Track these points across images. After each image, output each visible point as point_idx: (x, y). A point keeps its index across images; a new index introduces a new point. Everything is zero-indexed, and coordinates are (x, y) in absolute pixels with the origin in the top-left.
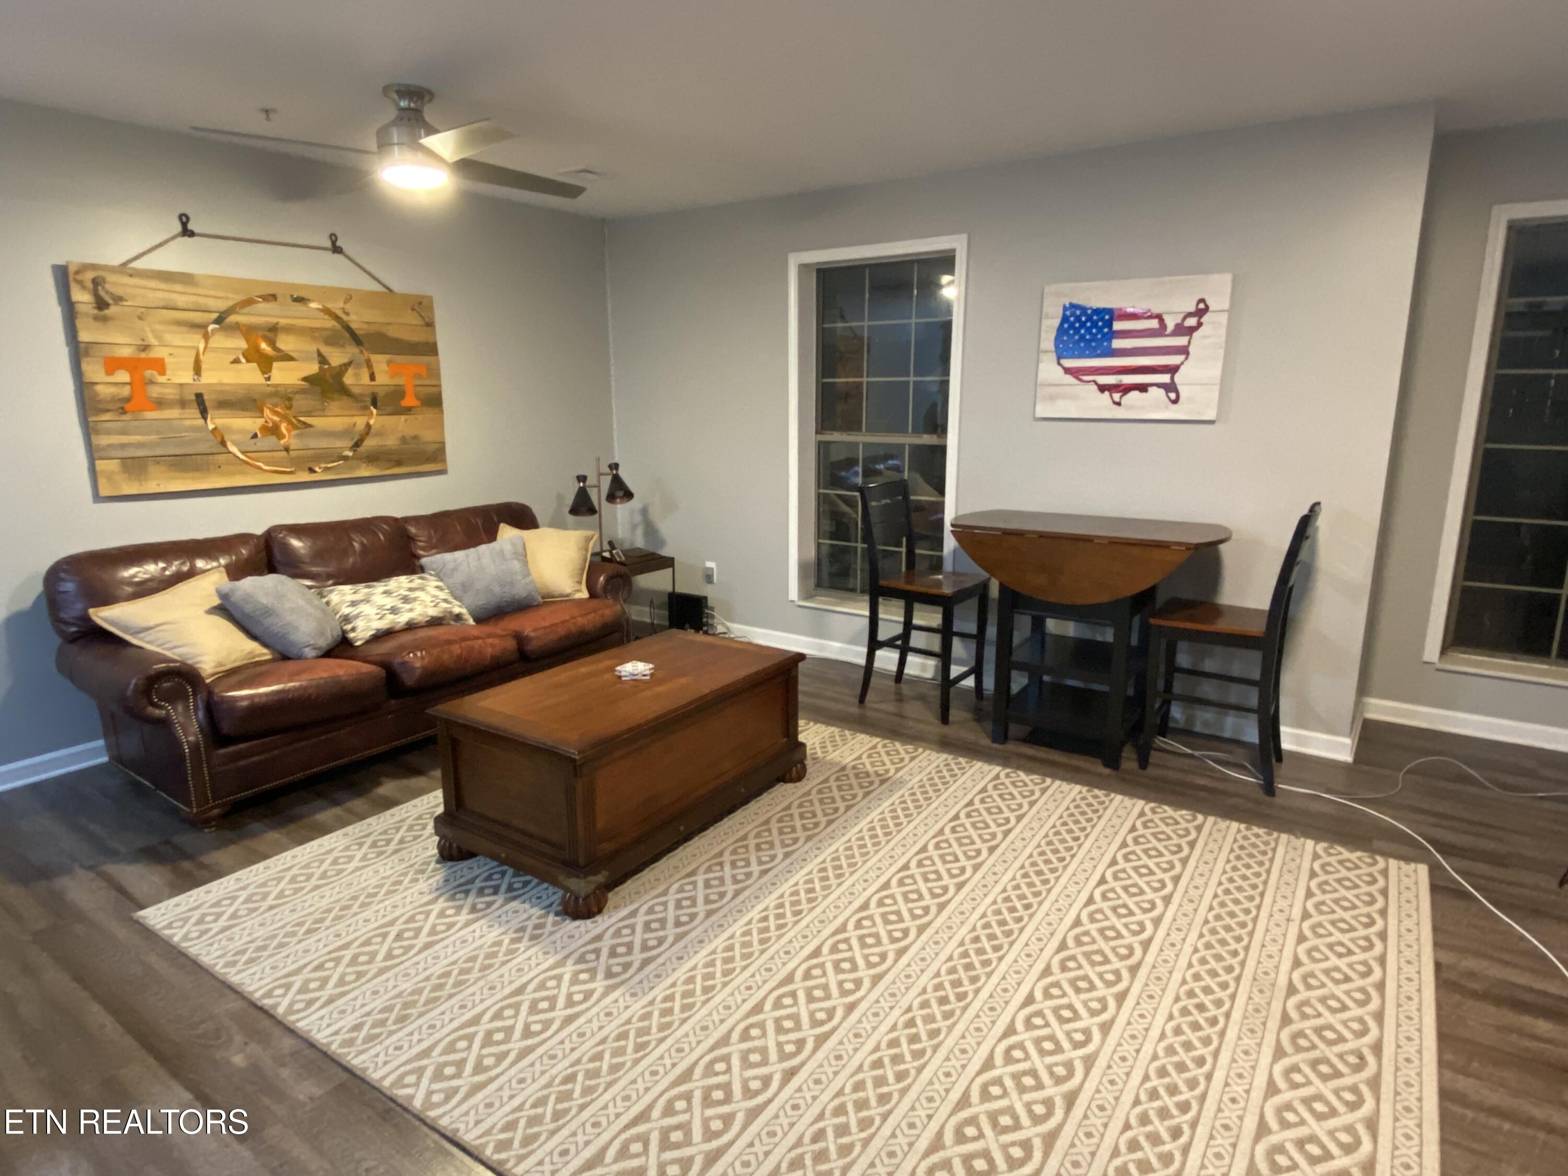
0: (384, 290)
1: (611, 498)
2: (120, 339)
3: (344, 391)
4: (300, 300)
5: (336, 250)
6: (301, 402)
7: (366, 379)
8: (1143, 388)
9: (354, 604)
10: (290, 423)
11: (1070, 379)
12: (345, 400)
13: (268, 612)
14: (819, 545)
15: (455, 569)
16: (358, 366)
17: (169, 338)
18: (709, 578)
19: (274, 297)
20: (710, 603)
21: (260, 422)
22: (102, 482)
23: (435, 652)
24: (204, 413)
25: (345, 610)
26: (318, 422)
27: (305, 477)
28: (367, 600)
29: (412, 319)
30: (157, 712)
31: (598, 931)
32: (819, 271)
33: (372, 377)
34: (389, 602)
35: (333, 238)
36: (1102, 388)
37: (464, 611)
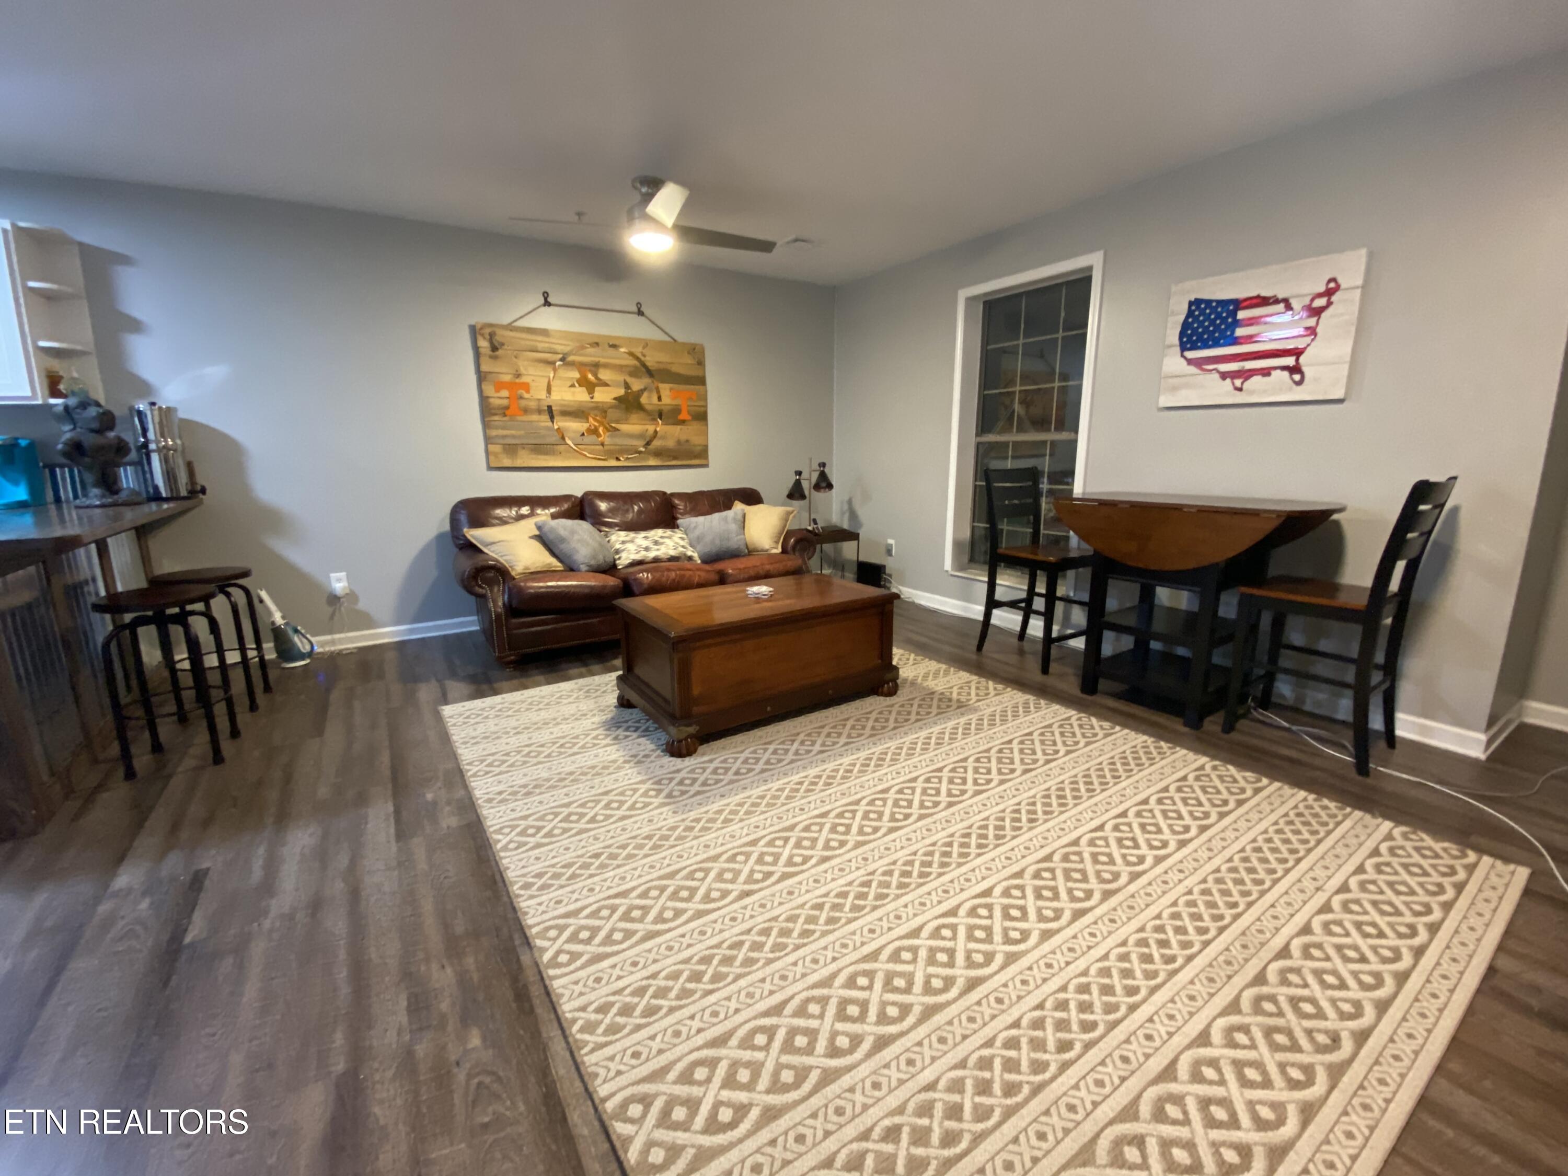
0: (668, 339)
1: (817, 487)
2: (503, 370)
3: (640, 407)
4: (614, 346)
5: (640, 313)
6: (612, 414)
7: (655, 400)
8: (1266, 372)
9: (623, 542)
10: (605, 428)
11: (1193, 369)
12: (642, 415)
13: (563, 540)
14: (973, 529)
15: (695, 528)
16: (651, 391)
17: (531, 371)
18: (889, 552)
19: (597, 344)
20: (887, 571)
21: (586, 425)
22: (492, 458)
23: (658, 575)
24: (552, 418)
25: (618, 546)
26: (624, 427)
27: (613, 463)
28: (632, 541)
29: (689, 360)
30: (480, 591)
31: (679, 767)
32: (985, 303)
33: (660, 399)
34: (645, 543)
35: (639, 305)
36: (1224, 376)
37: (695, 555)
